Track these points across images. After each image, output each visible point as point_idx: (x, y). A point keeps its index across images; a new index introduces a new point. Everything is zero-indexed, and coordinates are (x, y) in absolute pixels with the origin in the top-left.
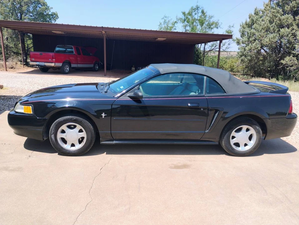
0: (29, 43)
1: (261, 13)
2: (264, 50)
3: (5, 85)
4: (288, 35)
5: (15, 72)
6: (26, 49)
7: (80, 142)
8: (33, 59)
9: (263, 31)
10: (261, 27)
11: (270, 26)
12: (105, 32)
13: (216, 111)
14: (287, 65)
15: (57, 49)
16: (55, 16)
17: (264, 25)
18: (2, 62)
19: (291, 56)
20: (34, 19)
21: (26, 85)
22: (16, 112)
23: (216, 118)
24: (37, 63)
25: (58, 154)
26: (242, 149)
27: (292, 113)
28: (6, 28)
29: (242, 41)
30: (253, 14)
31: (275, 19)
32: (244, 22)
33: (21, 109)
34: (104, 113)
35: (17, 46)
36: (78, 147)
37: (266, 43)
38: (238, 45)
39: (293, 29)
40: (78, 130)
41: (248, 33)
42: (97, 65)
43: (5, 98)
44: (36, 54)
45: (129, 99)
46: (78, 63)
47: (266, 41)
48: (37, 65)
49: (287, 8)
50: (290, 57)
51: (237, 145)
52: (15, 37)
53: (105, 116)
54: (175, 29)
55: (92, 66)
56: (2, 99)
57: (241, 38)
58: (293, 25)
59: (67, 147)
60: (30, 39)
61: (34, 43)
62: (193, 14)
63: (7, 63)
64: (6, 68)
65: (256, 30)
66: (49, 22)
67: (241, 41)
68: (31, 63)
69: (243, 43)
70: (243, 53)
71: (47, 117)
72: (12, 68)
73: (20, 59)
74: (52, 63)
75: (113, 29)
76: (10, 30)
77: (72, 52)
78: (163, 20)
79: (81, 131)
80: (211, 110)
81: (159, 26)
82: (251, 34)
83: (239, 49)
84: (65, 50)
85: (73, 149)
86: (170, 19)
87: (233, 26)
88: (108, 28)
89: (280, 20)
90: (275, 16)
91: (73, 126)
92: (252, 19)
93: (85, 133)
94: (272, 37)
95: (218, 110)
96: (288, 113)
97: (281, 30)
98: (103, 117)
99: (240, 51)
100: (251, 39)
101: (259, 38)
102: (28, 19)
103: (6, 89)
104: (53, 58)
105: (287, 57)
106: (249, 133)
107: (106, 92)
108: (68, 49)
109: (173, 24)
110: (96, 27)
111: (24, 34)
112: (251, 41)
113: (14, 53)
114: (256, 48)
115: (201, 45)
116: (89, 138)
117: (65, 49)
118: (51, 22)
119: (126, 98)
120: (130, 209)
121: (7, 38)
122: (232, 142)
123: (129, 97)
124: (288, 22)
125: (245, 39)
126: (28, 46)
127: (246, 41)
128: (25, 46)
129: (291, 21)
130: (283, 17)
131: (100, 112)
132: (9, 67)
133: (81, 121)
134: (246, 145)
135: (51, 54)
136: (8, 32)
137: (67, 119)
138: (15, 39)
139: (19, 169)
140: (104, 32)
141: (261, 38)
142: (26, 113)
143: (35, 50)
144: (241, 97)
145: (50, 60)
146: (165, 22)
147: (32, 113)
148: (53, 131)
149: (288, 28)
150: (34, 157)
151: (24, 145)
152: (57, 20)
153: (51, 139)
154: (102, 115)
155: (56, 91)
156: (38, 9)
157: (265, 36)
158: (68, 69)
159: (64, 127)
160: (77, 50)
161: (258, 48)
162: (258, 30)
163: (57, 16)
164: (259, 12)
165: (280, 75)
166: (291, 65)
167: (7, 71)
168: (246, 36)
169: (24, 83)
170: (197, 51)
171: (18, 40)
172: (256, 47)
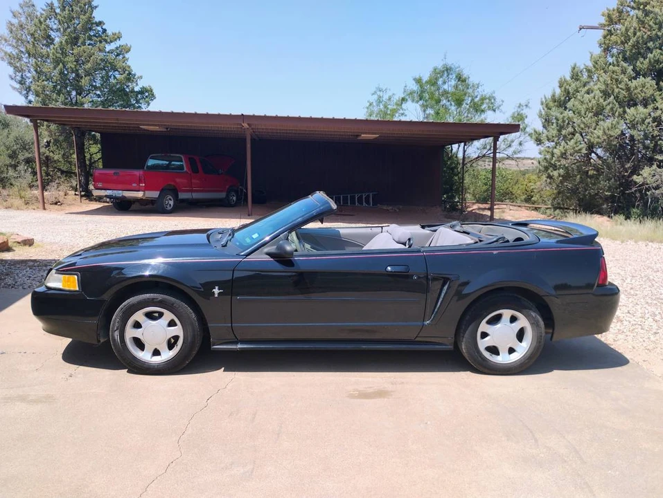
0: (94, 150)
1: (585, 77)
2: (597, 155)
3: (37, 238)
4: (643, 121)
5: (63, 212)
6: (88, 163)
7: (171, 346)
8: (100, 185)
9: (591, 114)
10: (584, 106)
11: (605, 103)
12: (248, 124)
13: (445, 280)
14: (647, 186)
15: (151, 162)
16: (147, 94)
17: (590, 102)
18: (36, 192)
19: (655, 167)
20: (103, 103)
21: (81, 237)
22: (49, 289)
23: (444, 295)
24: (109, 192)
25: (128, 372)
26: (503, 359)
27: (607, 283)
28: (45, 123)
29: (547, 137)
30: (568, 78)
31: (618, 87)
32: (549, 96)
33: (57, 282)
34: (217, 287)
35: (68, 157)
36: (167, 355)
37: (597, 140)
38: (538, 145)
39: (657, 108)
40: (167, 322)
41: (557, 120)
42: (233, 193)
43: (36, 264)
44: (106, 174)
45: (268, 258)
46: (192, 191)
47: (597, 134)
48: (106, 196)
49: (642, 64)
50: (652, 169)
51: (494, 350)
52: (64, 141)
53: (219, 294)
54: (402, 114)
55: (223, 195)
56: (29, 266)
57: (545, 131)
58: (655, 100)
59: (145, 356)
60: (96, 143)
61: (103, 150)
62: (440, 82)
63: (46, 193)
64: (44, 203)
65: (574, 112)
66: (134, 108)
67: (543, 137)
68: (96, 193)
69: (548, 140)
70: (550, 163)
71: (107, 296)
72: (56, 204)
73: (74, 183)
74: (139, 191)
75: (265, 118)
76: (53, 127)
77: (181, 167)
78: (375, 97)
79: (172, 324)
80: (434, 279)
81: (367, 108)
82: (564, 121)
83: (540, 153)
84: (168, 165)
85: (157, 360)
86: (390, 93)
87: (526, 106)
88: (254, 117)
89: (628, 89)
90: (617, 80)
91: (157, 315)
92: (565, 88)
93: (181, 327)
94: (610, 126)
95: (448, 279)
96: (596, 285)
97: (628, 110)
98: (216, 296)
99: (542, 156)
100: (564, 132)
101: (582, 129)
102: (90, 102)
103: (39, 246)
104: (140, 181)
105: (646, 167)
106: (516, 326)
107: (224, 246)
108: (173, 163)
109: (397, 104)
110: (230, 116)
111: (83, 134)
112: (565, 137)
113: (62, 172)
114: (577, 152)
115: (459, 146)
116: (189, 338)
117: (167, 163)
118: (139, 107)
119: (261, 257)
120: (252, 472)
121: (48, 143)
122: (483, 344)
123: (268, 254)
124: (645, 93)
125: (553, 131)
126: (91, 158)
127: (553, 137)
128: (85, 157)
129: (651, 92)
130: (634, 83)
131: (210, 285)
132: (50, 200)
133: (173, 304)
134: (511, 351)
135: (138, 173)
136: (50, 131)
137: (145, 299)
138: (65, 145)
139: (48, 399)
140: (245, 125)
141: (587, 129)
142: (67, 288)
143: (105, 166)
144: (495, 252)
145: (134, 185)
146: (379, 101)
147: (78, 289)
148: (117, 324)
149: (645, 106)
150: (79, 376)
151: (63, 354)
152: (152, 103)
153: (114, 340)
154: (214, 290)
155: (140, 245)
156: (112, 81)
157: (594, 125)
158: (171, 203)
159: (139, 316)
160: (192, 162)
161: (580, 150)
162: (578, 113)
163: (153, 95)
164: (579, 74)
165: (634, 207)
166: (654, 185)
167: (44, 209)
168: (555, 125)
169: (77, 234)
170: (450, 158)
171: (71, 146)
172: (577, 149)
